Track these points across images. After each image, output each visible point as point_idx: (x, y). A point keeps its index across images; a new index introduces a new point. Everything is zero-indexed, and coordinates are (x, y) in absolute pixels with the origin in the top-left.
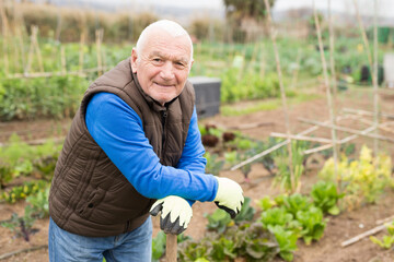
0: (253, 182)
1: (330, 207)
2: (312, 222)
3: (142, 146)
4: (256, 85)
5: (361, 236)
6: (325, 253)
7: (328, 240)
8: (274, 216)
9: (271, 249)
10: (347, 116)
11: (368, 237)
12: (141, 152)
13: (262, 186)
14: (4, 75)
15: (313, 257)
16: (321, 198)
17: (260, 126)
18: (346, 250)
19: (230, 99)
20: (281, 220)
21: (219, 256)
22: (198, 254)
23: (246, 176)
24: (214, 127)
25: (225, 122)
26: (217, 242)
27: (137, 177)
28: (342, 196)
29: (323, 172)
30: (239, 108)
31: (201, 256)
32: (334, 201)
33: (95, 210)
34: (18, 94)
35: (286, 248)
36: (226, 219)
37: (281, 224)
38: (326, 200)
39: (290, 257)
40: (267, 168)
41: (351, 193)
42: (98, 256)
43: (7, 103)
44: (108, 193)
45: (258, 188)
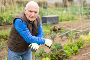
0: (63, 40)
1: (80, 46)
2: (75, 50)
3: (27, 31)
4: (67, 17)
5: (87, 53)
6: (78, 57)
7: (79, 54)
8: (66, 48)
9: (64, 56)
10: (86, 25)
11: (88, 54)
12: (27, 32)
13: (65, 41)
14: (9, 14)
15: (75, 58)
16: (78, 44)
17: (67, 27)
18: (83, 57)
19: (61, 20)
20: (68, 49)
21: (52, 57)
22: (47, 56)
23: (62, 38)
24: (56, 27)
25: (59, 26)
26: (52, 54)
27: (26, 38)
28: (83, 44)
29: (80, 38)
30: (63, 23)
31: (47, 57)
32: (81, 45)
33: (17, 46)
34: (12, 19)
35: (68, 55)
36: (55, 48)
37: (67, 50)
38: (79, 44)
39: (69, 58)
40: (67, 37)
41: (86, 43)
42: (19, 56)
43: (10, 21)
44: (20, 42)
45: (64, 41)
